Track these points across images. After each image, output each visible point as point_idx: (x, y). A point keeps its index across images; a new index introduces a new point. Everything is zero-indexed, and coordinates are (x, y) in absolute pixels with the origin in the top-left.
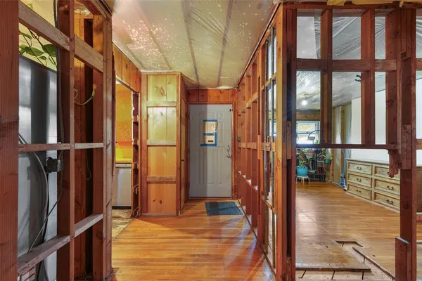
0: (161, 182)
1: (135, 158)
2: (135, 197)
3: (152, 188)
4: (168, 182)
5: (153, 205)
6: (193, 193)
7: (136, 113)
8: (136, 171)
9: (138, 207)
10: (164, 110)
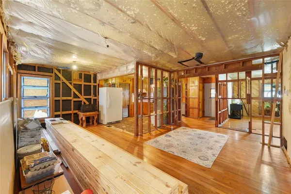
0: (193, 108)
1: (186, 101)
2: (186, 112)
3: (191, 110)
4: (196, 108)
5: (191, 115)
6: (206, 115)
7: (186, 89)
8: (186, 105)
9: (187, 115)
10: (194, 88)
